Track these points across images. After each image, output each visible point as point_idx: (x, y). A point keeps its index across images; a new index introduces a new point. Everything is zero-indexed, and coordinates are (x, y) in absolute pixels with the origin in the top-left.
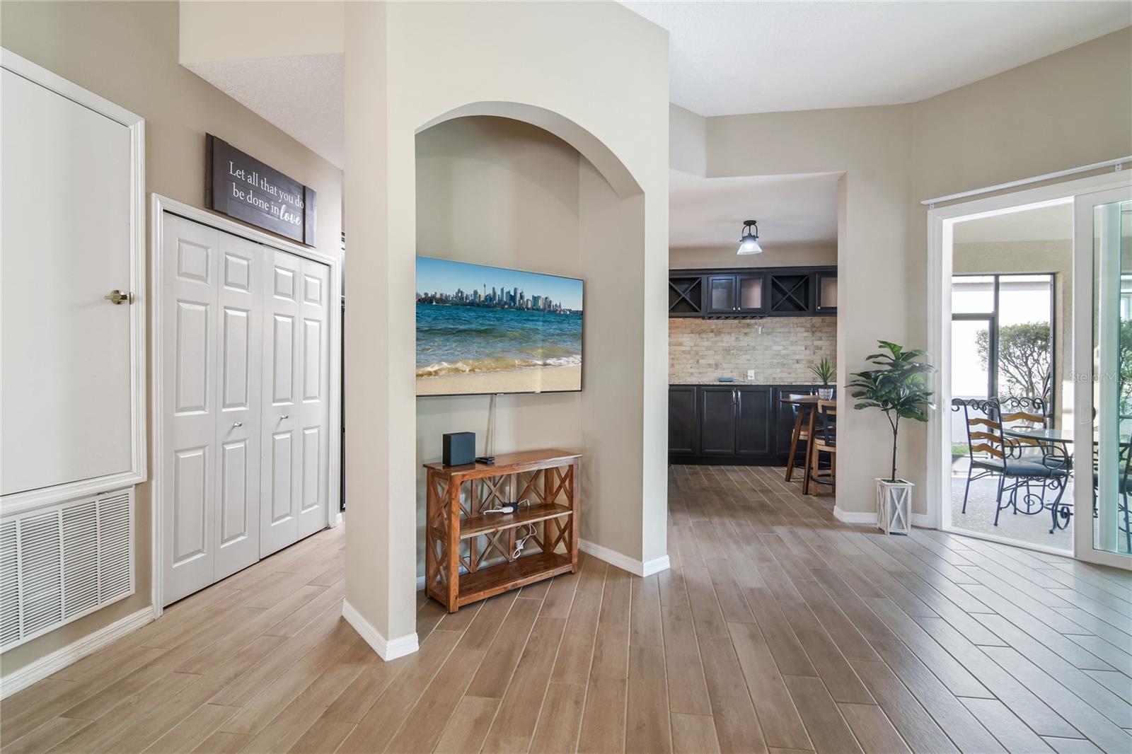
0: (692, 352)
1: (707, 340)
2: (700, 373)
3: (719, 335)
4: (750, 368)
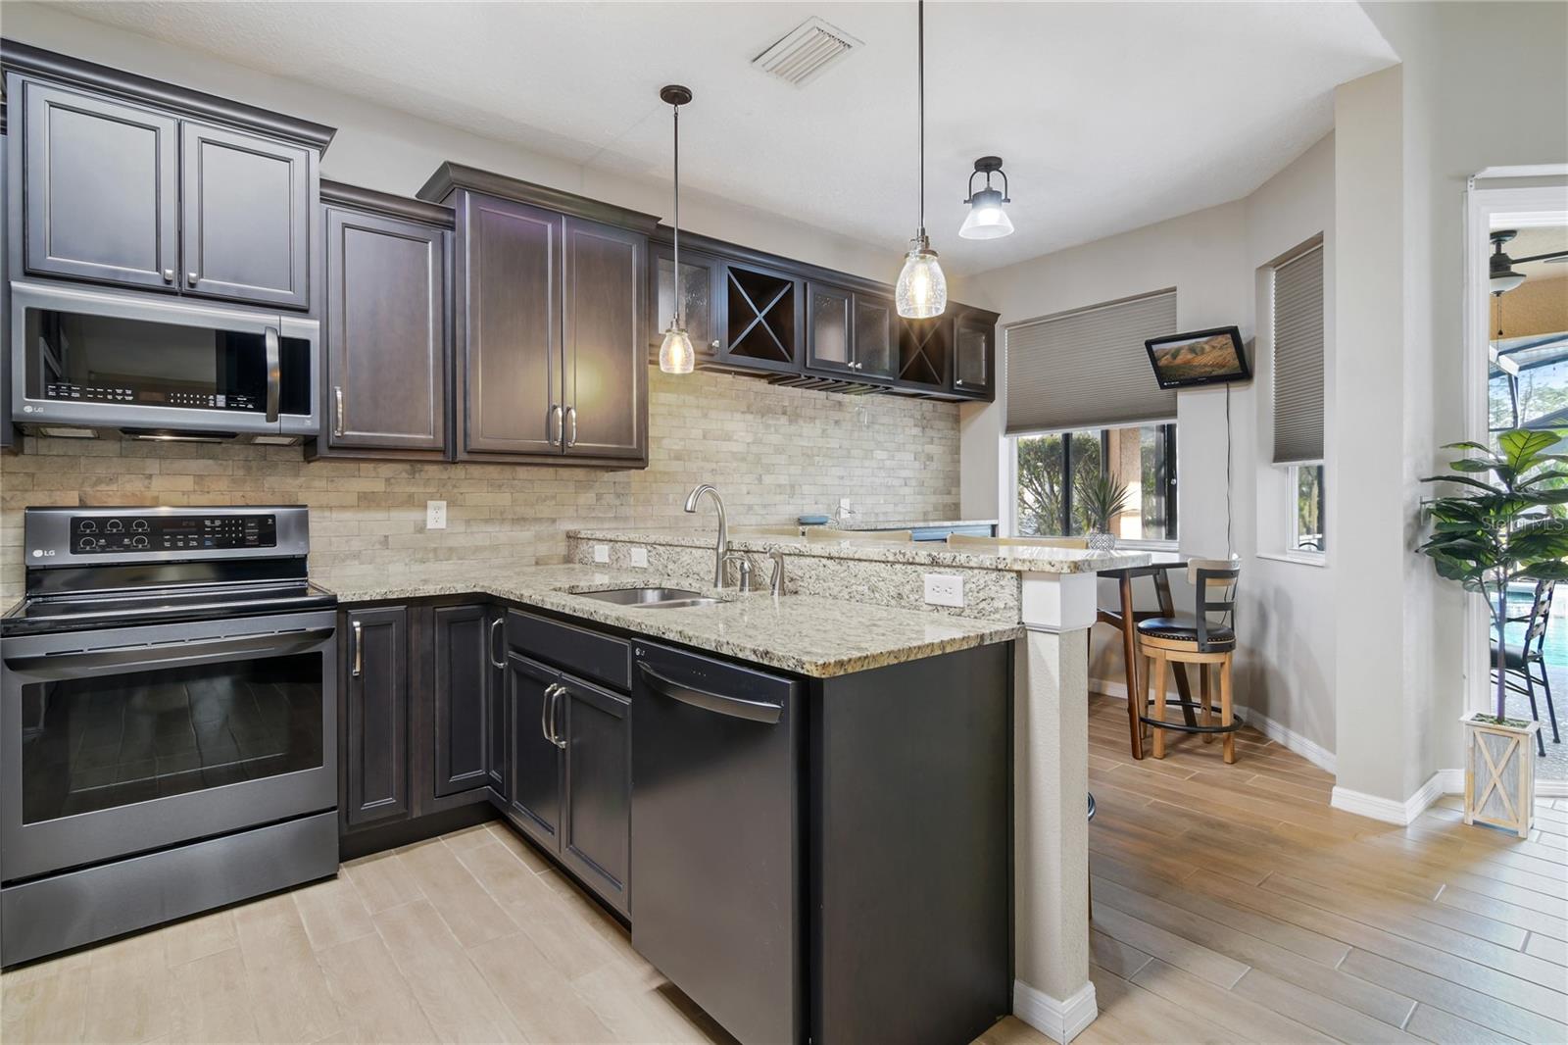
0: (750, 458)
3: (796, 421)
4: (844, 496)
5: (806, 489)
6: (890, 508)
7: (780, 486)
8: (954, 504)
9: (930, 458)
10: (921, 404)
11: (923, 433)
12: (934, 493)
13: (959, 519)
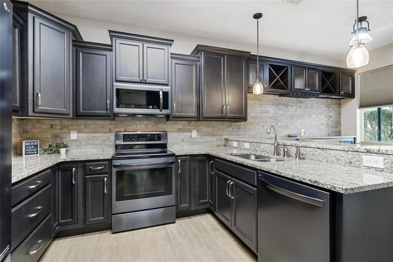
1: (282, 110)
4: (302, 128)
5: (290, 127)
6: (317, 132)
7: (282, 126)
8: (339, 131)
9: (331, 117)
10: (327, 100)
11: (328, 109)
12: (332, 127)
13: (340, 136)
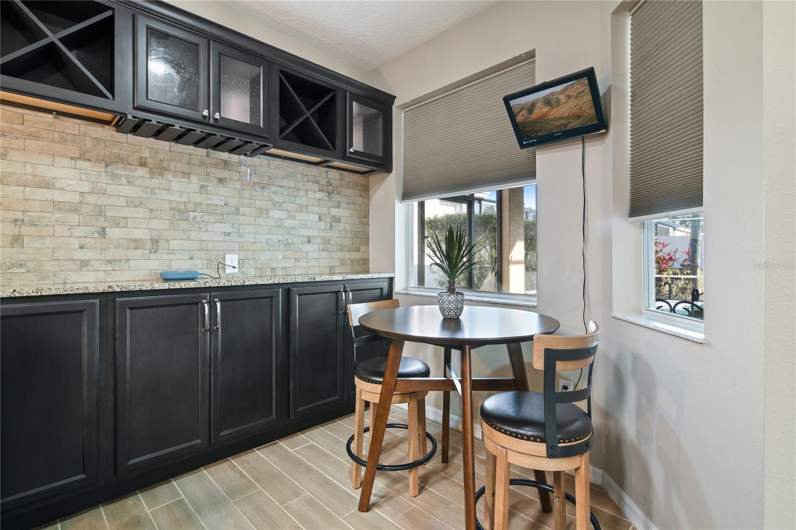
0: (84, 209)
1: (129, 182)
2: (110, 262)
3: (161, 175)
4: (231, 251)
5: (174, 244)
7: (135, 240)
8: (363, 259)
9: (337, 220)
10: (327, 172)
11: (329, 198)
12: (341, 250)
13: (368, 272)
